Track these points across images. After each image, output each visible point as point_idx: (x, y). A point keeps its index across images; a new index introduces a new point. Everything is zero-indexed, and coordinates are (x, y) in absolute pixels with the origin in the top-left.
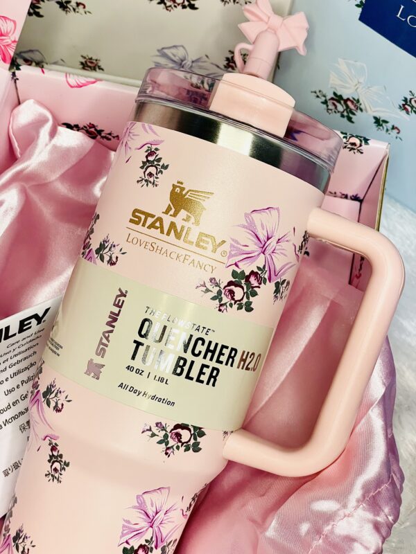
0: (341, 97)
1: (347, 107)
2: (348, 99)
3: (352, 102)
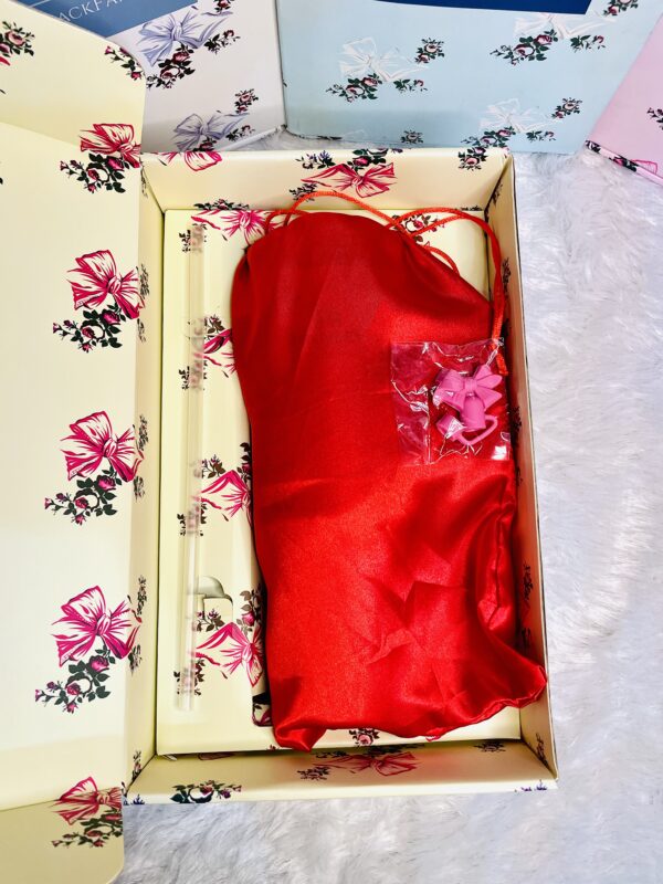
0: (357, 80)
1: (366, 86)
2: (365, 79)
3: (369, 79)
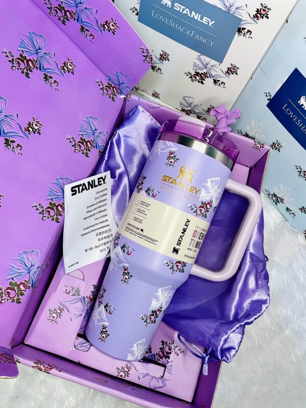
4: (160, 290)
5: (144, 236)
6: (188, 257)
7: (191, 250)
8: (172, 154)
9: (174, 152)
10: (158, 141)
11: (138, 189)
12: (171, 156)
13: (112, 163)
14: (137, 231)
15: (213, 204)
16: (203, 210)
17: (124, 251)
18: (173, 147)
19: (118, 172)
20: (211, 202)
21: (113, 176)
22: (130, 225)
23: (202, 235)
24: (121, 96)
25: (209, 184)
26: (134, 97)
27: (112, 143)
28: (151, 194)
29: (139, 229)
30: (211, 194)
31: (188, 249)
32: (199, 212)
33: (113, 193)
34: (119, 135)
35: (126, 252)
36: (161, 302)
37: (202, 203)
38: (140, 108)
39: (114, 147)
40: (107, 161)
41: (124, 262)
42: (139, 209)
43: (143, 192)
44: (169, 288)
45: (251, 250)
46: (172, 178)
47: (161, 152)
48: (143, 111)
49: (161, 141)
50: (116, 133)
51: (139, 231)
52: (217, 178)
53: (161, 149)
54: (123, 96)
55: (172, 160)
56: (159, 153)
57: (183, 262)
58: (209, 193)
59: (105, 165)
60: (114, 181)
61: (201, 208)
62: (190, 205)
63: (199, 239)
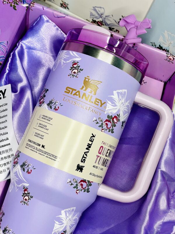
4: (63, 212)
5: (46, 153)
6: (94, 175)
7: (97, 167)
8: (75, 64)
9: (78, 62)
10: (62, 51)
11: (40, 103)
12: (74, 66)
13: (13, 76)
14: (38, 147)
15: (120, 119)
16: (109, 125)
17: (24, 170)
18: (78, 57)
19: (20, 86)
20: (119, 115)
21: (14, 90)
22: (30, 141)
23: (109, 151)
24: (23, 5)
25: (115, 96)
26: (37, 6)
27: (14, 55)
28: (53, 107)
29: (39, 145)
30: (118, 108)
31: (94, 166)
32: (105, 127)
33: (15, 108)
34: (22, 47)
35: (26, 170)
36: (64, 225)
37: (108, 116)
38: (45, 18)
39: (16, 59)
40: (9, 74)
41: (24, 182)
42: (40, 124)
43: (45, 106)
44: (73, 210)
45: (163, 168)
46: (75, 90)
47: (65, 62)
48: (47, 21)
49: (65, 51)
50: (19, 45)
51: (40, 148)
52: (124, 90)
53: (65, 60)
54: (25, 5)
55: (76, 71)
56: (62, 64)
57: (88, 181)
58: (116, 106)
59: (6, 79)
60: (15, 95)
61: (107, 122)
62: (95, 119)
63: (106, 156)
